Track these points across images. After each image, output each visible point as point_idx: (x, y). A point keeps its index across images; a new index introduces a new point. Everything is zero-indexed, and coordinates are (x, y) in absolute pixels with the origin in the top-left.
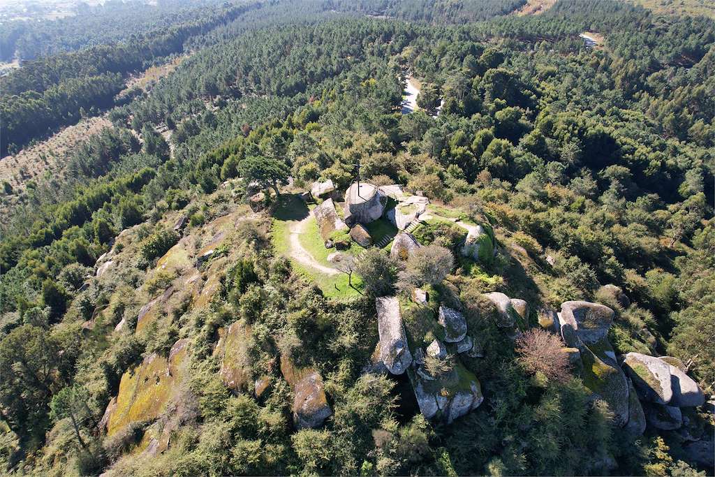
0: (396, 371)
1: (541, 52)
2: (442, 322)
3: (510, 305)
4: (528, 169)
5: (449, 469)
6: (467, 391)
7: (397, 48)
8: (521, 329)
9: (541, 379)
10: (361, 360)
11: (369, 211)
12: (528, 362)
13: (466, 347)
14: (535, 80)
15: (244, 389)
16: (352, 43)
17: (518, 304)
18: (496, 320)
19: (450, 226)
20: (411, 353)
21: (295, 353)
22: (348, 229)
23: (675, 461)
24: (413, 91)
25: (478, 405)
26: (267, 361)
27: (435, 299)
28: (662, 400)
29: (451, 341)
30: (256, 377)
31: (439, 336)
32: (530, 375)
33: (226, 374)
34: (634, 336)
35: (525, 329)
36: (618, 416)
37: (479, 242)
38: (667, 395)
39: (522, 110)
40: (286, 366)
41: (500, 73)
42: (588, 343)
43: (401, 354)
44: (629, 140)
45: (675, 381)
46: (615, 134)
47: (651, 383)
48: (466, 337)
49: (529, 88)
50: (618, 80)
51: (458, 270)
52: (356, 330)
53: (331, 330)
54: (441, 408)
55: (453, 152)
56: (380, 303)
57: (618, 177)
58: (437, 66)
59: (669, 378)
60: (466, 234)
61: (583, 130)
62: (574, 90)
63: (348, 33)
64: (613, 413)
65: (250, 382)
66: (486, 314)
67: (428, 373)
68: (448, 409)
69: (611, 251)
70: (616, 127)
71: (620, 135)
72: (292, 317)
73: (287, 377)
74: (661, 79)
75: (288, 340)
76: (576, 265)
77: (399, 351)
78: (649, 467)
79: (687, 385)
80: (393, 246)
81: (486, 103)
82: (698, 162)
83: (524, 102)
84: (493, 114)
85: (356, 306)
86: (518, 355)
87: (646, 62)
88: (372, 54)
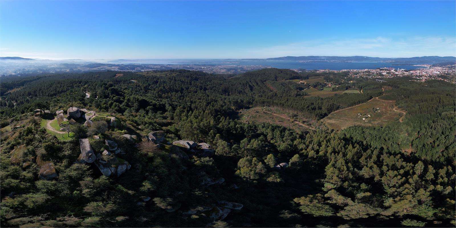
0: (89, 161)
1: (122, 84)
2: (107, 144)
3: (131, 137)
4: (125, 109)
5: (124, 189)
6: (123, 164)
7: (83, 85)
8: (138, 143)
9: (150, 154)
10: (73, 159)
11: (76, 115)
12: (144, 151)
13: (119, 151)
14: (122, 90)
15: (18, 164)
16: (70, 84)
17: (134, 136)
18: (128, 142)
19: (105, 118)
20: (95, 155)
21: (43, 156)
22: (68, 121)
23: (200, 158)
24: (88, 95)
25: (129, 168)
26: (31, 157)
27: (103, 138)
28: (188, 149)
29: (112, 150)
30: (24, 161)
31: (107, 148)
32: (146, 155)
33: (13, 159)
34: (172, 139)
35: (139, 143)
36: (180, 156)
37: (115, 121)
38: (188, 147)
39: (120, 97)
40: (38, 160)
41: (113, 88)
42: (161, 142)
43: (91, 155)
44: (150, 100)
45: (188, 143)
46: (146, 99)
47: (183, 146)
48: (118, 148)
49: (121, 92)
50: (143, 88)
51: (110, 130)
52: (71, 150)
53: (60, 149)
54: (113, 172)
55: (102, 106)
56: (81, 140)
57: (151, 109)
58: (95, 88)
59: (186, 143)
60: (111, 119)
61: (138, 99)
62: (133, 91)
63: (69, 82)
64: (178, 156)
65: (21, 163)
66: (123, 141)
67: (105, 161)
68: (116, 172)
69: (156, 124)
70: (146, 98)
71: (147, 99)
72: (44, 145)
73: (38, 163)
74: (152, 87)
75: (41, 151)
76: (148, 126)
77: (90, 154)
78: (196, 163)
79: (191, 143)
80: (85, 124)
81: (110, 96)
82: (167, 102)
83: (121, 95)
84: (113, 98)
85: (71, 142)
86: (139, 150)
87: (147, 84)
88: (76, 87)
